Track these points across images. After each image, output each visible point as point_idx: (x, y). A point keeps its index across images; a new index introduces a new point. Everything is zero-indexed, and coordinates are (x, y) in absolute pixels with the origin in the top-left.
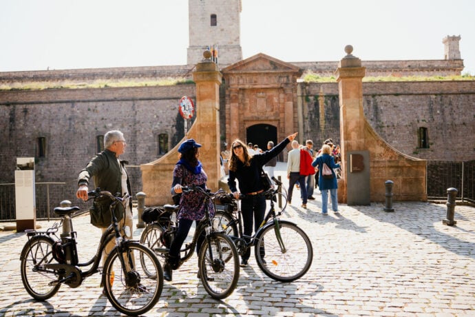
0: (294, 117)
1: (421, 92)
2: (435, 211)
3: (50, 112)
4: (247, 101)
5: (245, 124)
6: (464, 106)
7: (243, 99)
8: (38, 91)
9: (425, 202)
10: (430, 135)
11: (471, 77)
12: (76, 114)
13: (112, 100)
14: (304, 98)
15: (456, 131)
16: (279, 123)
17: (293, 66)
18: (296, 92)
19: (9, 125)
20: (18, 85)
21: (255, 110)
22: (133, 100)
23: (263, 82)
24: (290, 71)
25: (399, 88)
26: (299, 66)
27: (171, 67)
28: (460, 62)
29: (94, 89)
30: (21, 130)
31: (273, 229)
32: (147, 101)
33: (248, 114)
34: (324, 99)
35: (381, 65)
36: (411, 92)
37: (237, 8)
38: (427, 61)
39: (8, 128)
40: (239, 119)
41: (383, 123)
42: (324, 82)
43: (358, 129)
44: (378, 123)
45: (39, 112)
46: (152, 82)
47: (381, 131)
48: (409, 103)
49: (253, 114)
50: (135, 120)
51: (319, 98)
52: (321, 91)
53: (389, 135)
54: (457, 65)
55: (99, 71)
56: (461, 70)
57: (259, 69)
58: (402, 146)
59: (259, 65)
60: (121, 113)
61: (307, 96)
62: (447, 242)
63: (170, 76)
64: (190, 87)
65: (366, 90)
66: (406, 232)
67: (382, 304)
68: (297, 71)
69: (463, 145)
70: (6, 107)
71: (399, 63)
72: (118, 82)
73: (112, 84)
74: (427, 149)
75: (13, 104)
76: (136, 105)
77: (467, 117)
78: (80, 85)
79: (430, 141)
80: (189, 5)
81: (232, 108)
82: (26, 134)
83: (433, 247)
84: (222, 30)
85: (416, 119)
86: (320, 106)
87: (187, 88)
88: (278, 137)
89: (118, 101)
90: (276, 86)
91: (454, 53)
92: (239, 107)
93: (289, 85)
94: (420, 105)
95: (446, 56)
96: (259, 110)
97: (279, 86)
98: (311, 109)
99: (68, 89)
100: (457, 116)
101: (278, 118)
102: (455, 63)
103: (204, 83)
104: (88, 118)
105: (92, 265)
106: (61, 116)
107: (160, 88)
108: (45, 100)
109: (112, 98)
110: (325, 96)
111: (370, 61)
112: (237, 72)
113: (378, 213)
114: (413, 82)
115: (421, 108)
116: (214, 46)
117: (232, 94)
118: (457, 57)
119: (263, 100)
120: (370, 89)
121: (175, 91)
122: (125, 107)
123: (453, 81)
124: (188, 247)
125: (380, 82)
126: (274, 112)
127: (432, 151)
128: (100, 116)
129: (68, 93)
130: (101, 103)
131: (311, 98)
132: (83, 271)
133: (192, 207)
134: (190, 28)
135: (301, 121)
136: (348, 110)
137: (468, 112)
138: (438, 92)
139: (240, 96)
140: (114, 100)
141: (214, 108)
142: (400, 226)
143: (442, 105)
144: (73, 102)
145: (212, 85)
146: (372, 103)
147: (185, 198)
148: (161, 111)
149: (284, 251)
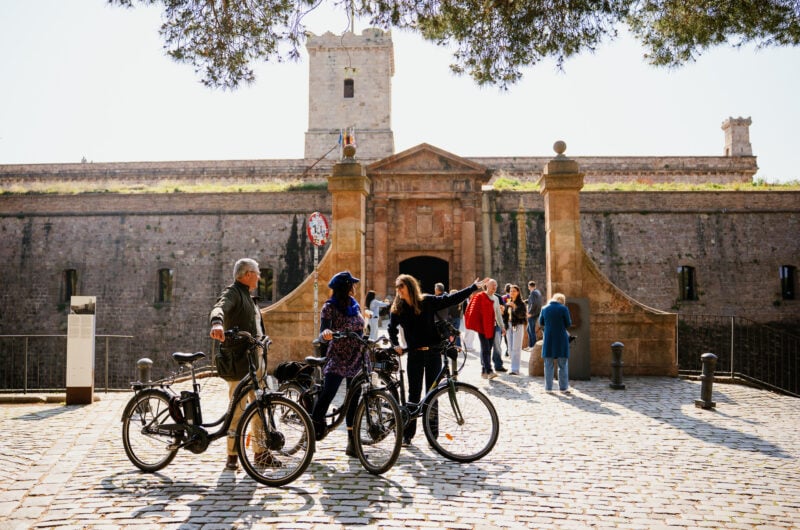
0: (477, 247)
1: (684, 209)
2: (688, 390)
3: (87, 230)
4: (402, 219)
5: (397, 256)
6: (755, 233)
7: (395, 217)
8: (70, 196)
9: (674, 377)
10: (699, 279)
11: (766, 185)
12: (126, 234)
13: (186, 214)
14: (493, 216)
15: (742, 273)
16: (452, 256)
17: (475, 164)
18: (480, 205)
19: (20, 249)
20: (38, 186)
21: (413, 235)
22: (219, 213)
23: (427, 190)
24: (472, 172)
25: (647, 201)
26: (486, 163)
27: (280, 161)
28: (750, 160)
29: (158, 195)
30: (40, 257)
31: (447, 394)
32: (240, 216)
33: (402, 240)
34: (526, 217)
35: (619, 165)
36: (667, 209)
37: (387, 70)
38: (696, 158)
39: (19, 253)
40: (388, 247)
41: (621, 258)
42: (526, 190)
43: (573, 265)
44: (614, 258)
45: (69, 229)
46: (248, 186)
47: (618, 272)
48: (665, 227)
49: (410, 241)
50: (221, 245)
51: (517, 217)
52: (522, 205)
53: (631, 278)
54: (746, 165)
55: (164, 166)
56: (753, 173)
57: (421, 169)
58: (653, 295)
59: (421, 162)
60: (198, 234)
61: (498, 213)
62: (695, 429)
63: (275, 176)
64: (311, 196)
65: (594, 204)
66: (638, 414)
67: (587, 485)
68: (483, 172)
69: (755, 296)
70: (18, 221)
71: (650, 161)
72: (195, 184)
73: (187, 187)
74: (693, 302)
75: (29, 215)
76: (224, 221)
77: (761, 251)
78: (135, 189)
79: (700, 289)
80: (310, 63)
81: (377, 230)
82: (48, 263)
83: (674, 433)
84: (363, 104)
85: (676, 253)
86: (519, 230)
87: (305, 197)
88: (450, 278)
89: (195, 214)
90: (448, 195)
91: (740, 145)
92: (388, 229)
93: (470, 195)
94: (682, 230)
95: (728, 150)
96: (421, 233)
97: (453, 196)
98: (505, 234)
99: (116, 195)
100: (743, 249)
101: (451, 248)
102: (742, 162)
103: (344, 194)
104: (146, 241)
105: (221, 425)
106: (103, 236)
107: (263, 196)
108: (80, 211)
109: (185, 210)
110: (528, 214)
111: (602, 158)
112: (385, 172)
113: (601, 390)
114: (672, 193)
115: (683, 234)
116: (348, 129)
117: (376, 208)
118: (746, 152)
119: (427, 219)
120: (600, 203)
121: (286, 201)
122: (205, 225)
123: (737, 192)
124: (335, 412)
125: (617, 192)
126: (445, 237)
127: (703, 305)
128: (166, 238)
129: (116, 200)
130: (167, 218)
131: (505, 216)
132: (210, 433)
133: (343, 360)
134: (311, 101)
135: (487, 252)
136: (558, 237)
137: (763, 242)
138: (711, 210)
139: (390, 211)
140: (189, 213)
141: (357, 231)
142: (630, 407)
143: (719, 230)
144: (123, 215)
145: (356, 196)
146: (603, 225)
147: (333, 348)
148: (263, 233)
149: (461, 422)
